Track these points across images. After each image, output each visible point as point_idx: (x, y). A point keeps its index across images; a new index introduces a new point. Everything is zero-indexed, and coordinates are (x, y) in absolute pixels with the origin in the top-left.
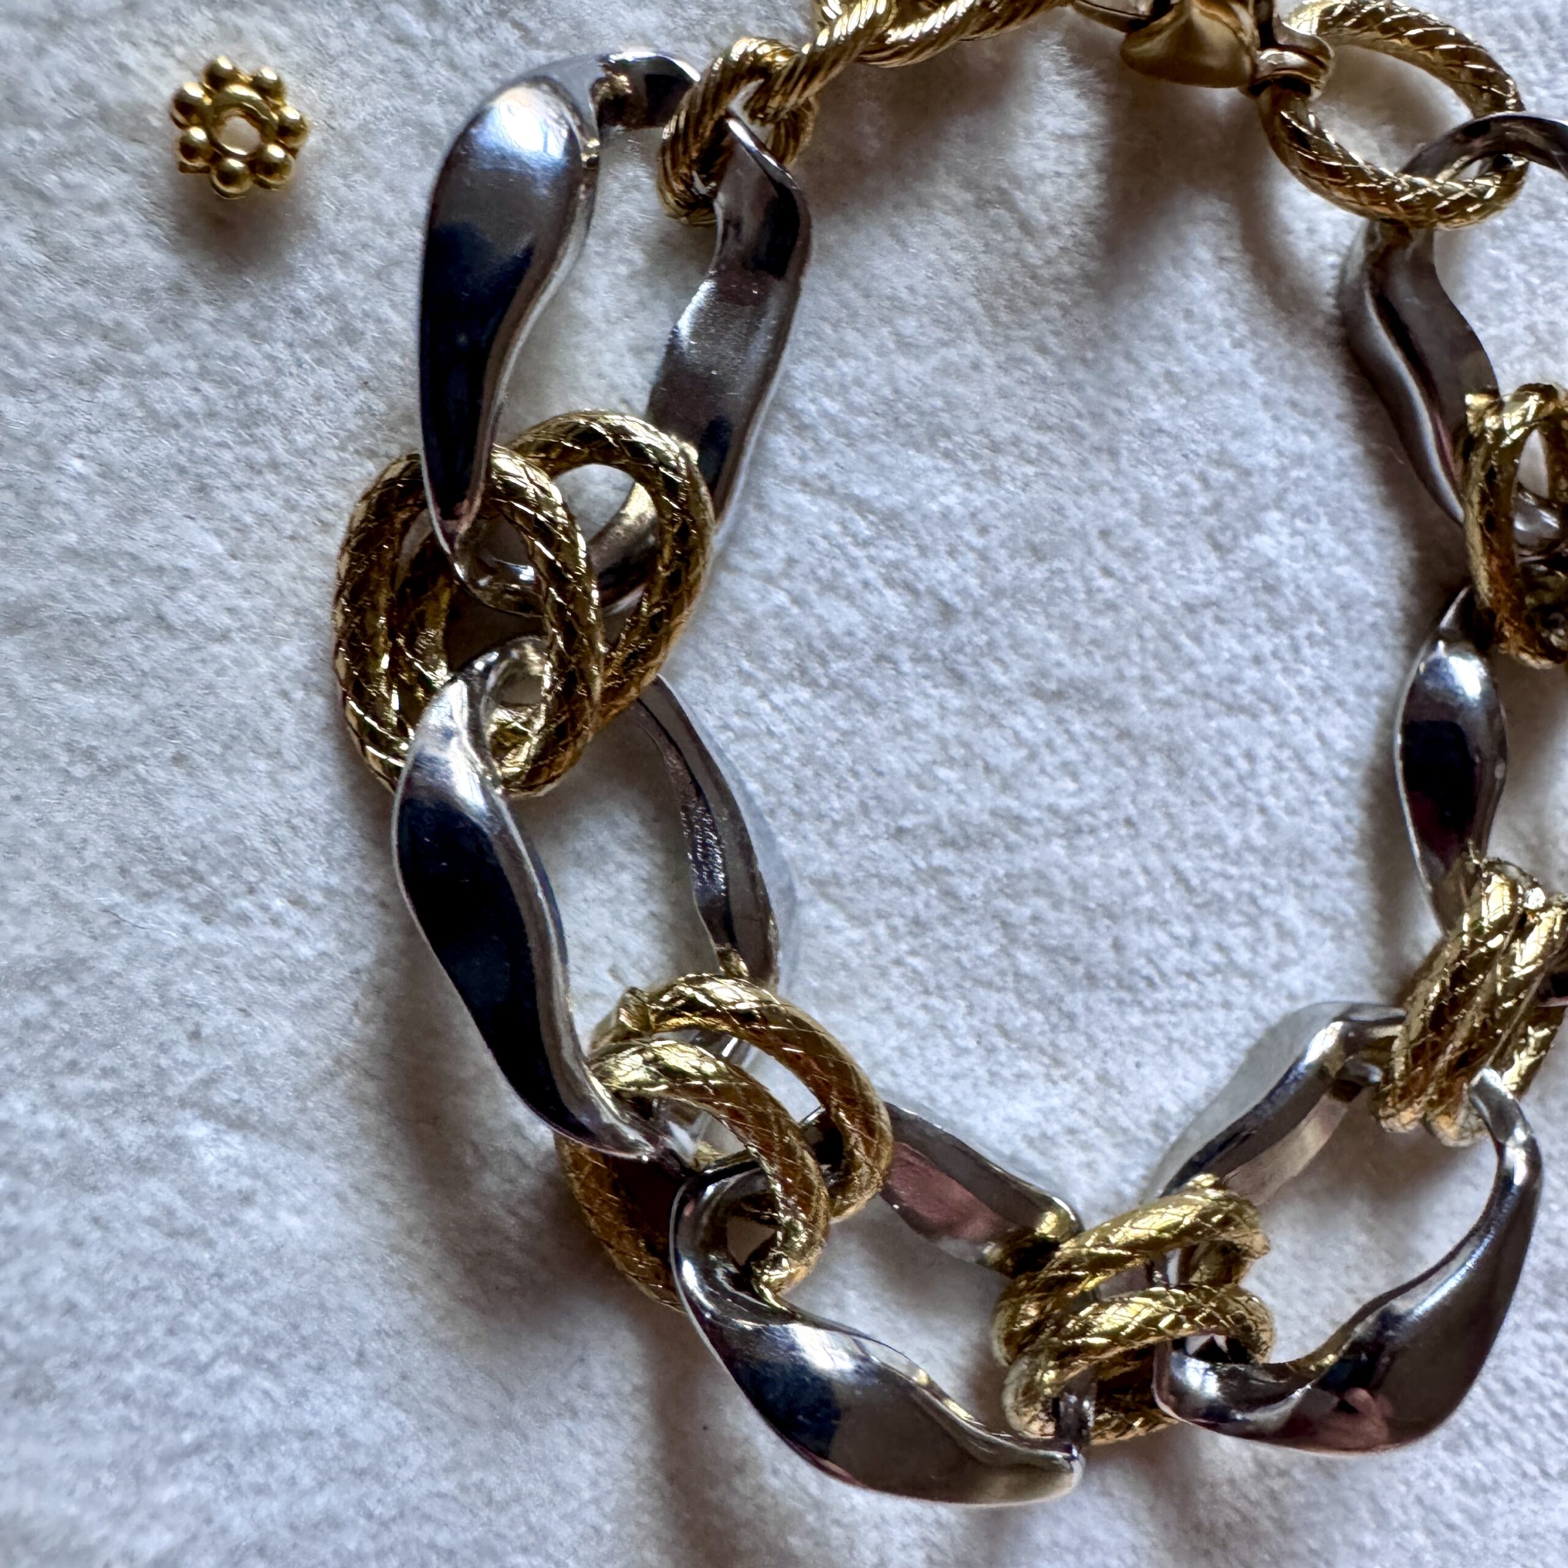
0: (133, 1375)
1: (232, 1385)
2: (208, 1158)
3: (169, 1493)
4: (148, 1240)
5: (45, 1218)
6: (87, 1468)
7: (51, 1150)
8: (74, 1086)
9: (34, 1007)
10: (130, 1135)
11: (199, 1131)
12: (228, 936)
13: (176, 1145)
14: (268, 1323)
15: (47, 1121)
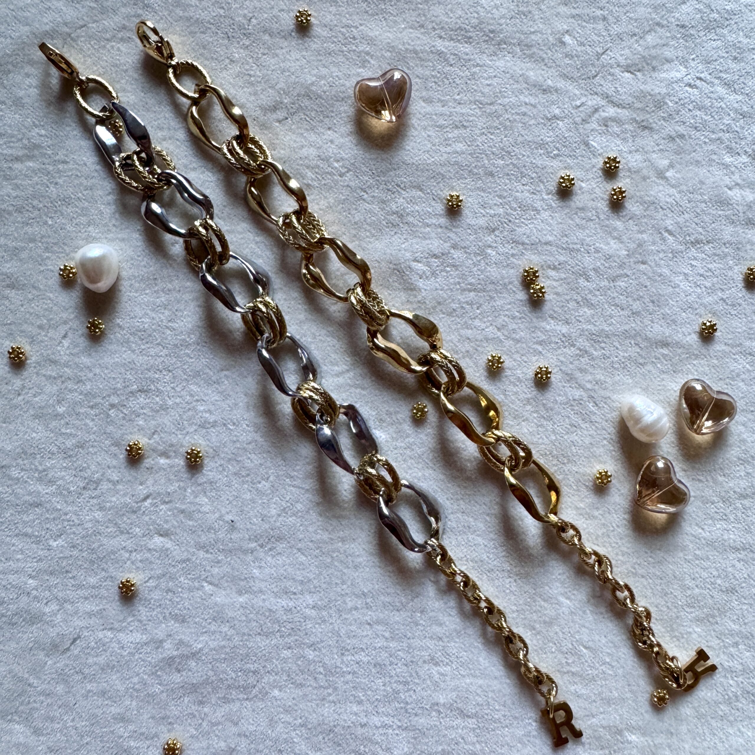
0: (197, 620)
1: (210, 623)
2: (207, 588)
3: (201, 639)
4: (199, 600)
5: (185, 596)
6: (191, 633)
7: (186, 585)
8: (189, 576)
9: (184, 565)
10: (196, 584)
11: (205, 584)
12: (209, 556)
13: (203, 586)
14: (215, 614)
15: (186, 581)
